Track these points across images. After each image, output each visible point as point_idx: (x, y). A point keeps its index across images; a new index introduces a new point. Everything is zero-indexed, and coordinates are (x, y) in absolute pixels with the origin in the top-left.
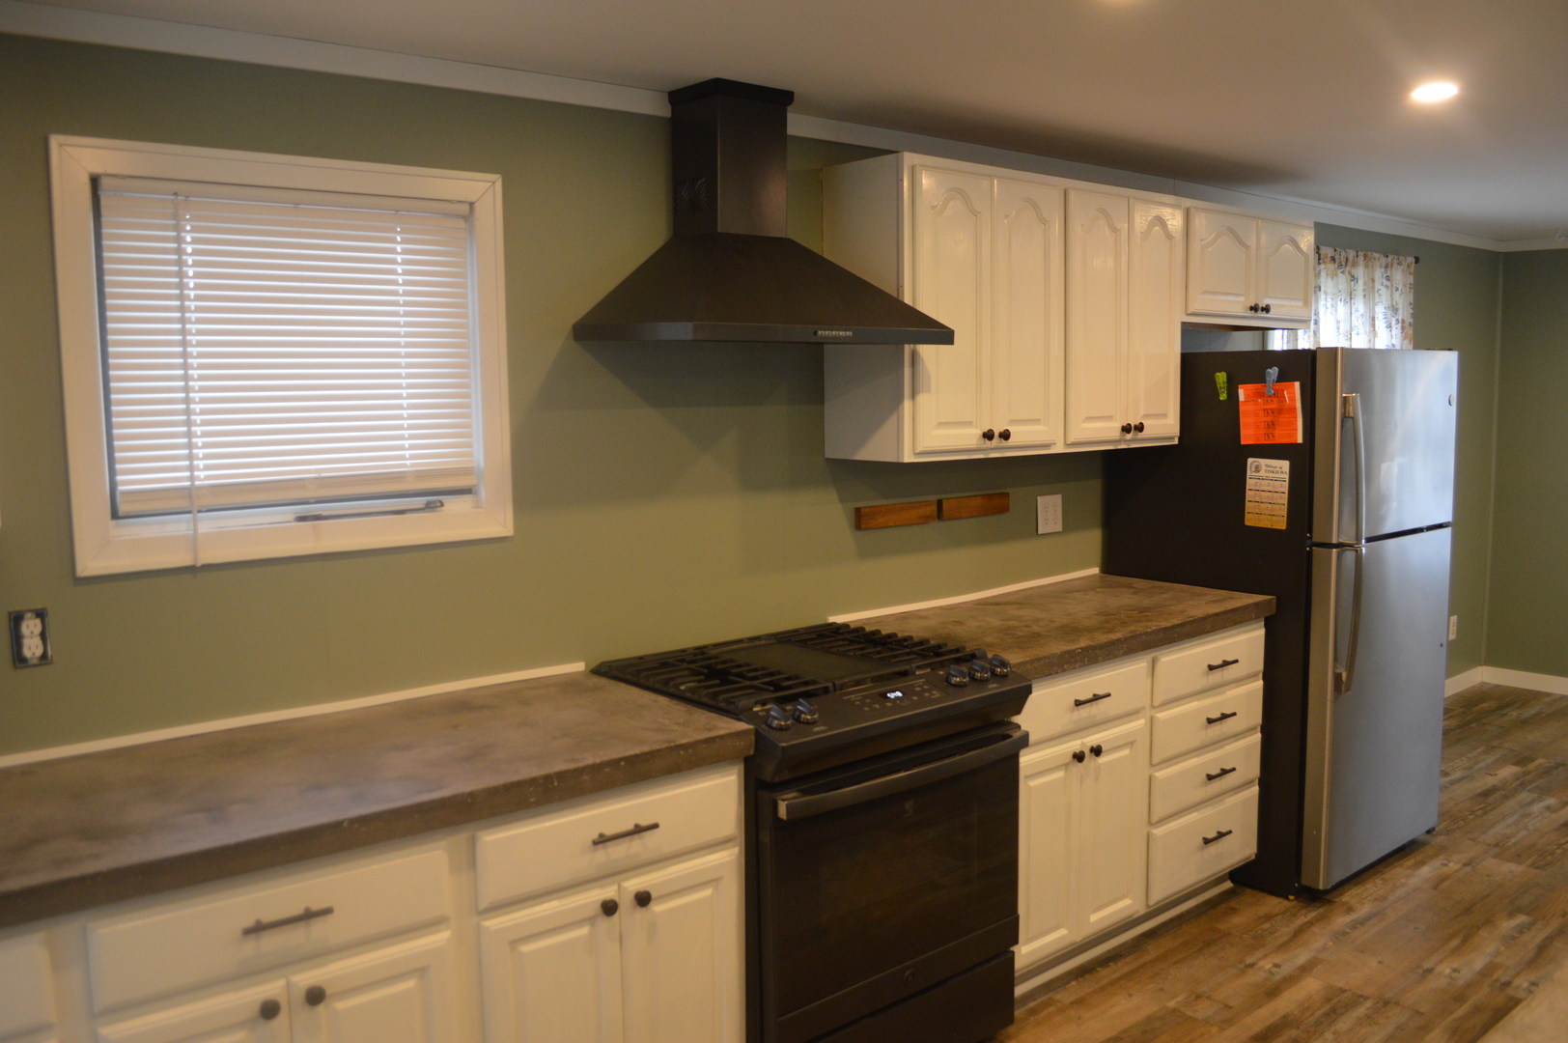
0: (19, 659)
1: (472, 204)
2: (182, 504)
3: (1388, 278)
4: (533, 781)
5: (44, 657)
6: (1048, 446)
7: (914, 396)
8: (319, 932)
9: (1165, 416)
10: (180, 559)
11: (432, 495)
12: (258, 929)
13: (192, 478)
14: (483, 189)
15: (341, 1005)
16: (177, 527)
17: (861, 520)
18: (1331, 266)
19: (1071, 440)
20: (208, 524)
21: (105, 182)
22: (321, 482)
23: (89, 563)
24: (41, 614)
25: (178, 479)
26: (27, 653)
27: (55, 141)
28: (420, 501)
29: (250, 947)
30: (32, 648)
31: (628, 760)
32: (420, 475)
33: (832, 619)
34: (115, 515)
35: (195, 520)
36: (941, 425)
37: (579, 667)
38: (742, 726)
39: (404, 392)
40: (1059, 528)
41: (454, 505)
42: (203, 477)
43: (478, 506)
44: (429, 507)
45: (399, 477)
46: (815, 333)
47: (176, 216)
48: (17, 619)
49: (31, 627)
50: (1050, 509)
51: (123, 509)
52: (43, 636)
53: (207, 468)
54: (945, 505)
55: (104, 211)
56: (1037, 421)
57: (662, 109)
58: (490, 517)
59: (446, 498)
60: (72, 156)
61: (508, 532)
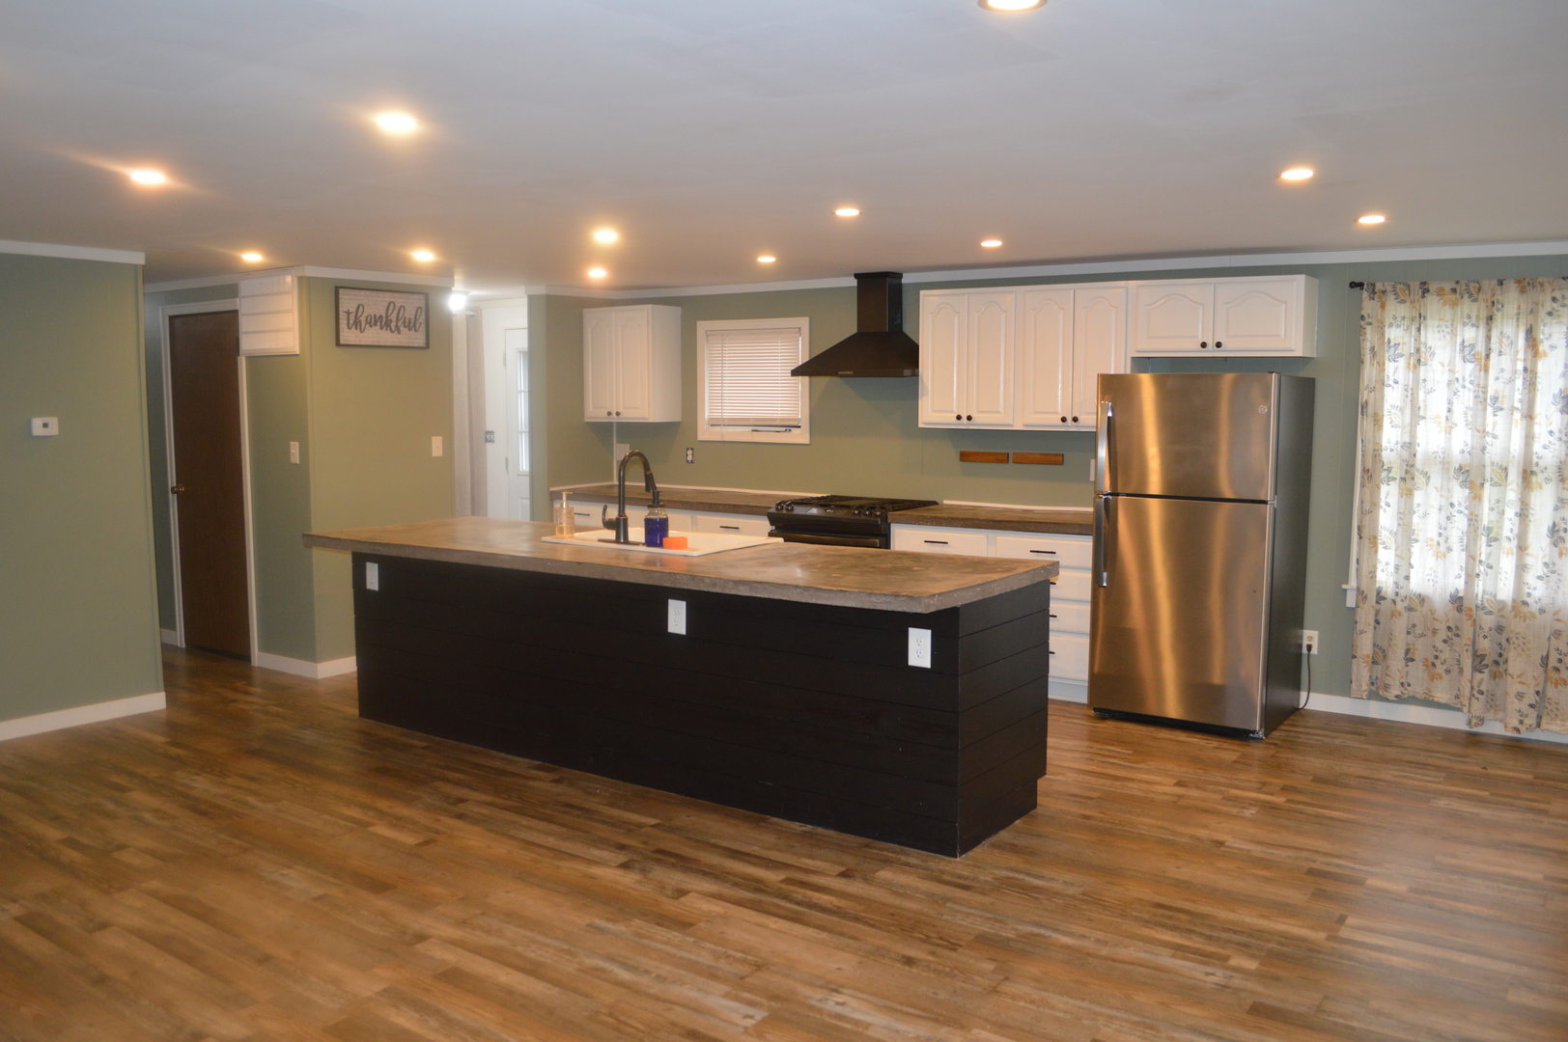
0: (687, 461)
1: (801, 326)
5: (692, 461)
7: (922, 397)
10: (720, 438)
11: (789, 427)
13: (723, 416)
14: (803, 322)
17: (963, 457)
21: (709, 332)
22: (754, 419)
24: (692, 449)
25: (720, 416)
28: (784, 429)
30: (690, 458)
32: (782, 420)
34: (710, 425)
39: (779, 392)
41: (794, 431)
42: (726, 416)
43: (801, 432)
44: (786, 431)
45: (775, 420)
47: (724, 340)
48: (687, 450)
49: (690, 452)
53: (728, 413)
55: (708, 340)
58: (801, 436)
59: (792, 429)
60: (702, 326)
61: (808, 442)
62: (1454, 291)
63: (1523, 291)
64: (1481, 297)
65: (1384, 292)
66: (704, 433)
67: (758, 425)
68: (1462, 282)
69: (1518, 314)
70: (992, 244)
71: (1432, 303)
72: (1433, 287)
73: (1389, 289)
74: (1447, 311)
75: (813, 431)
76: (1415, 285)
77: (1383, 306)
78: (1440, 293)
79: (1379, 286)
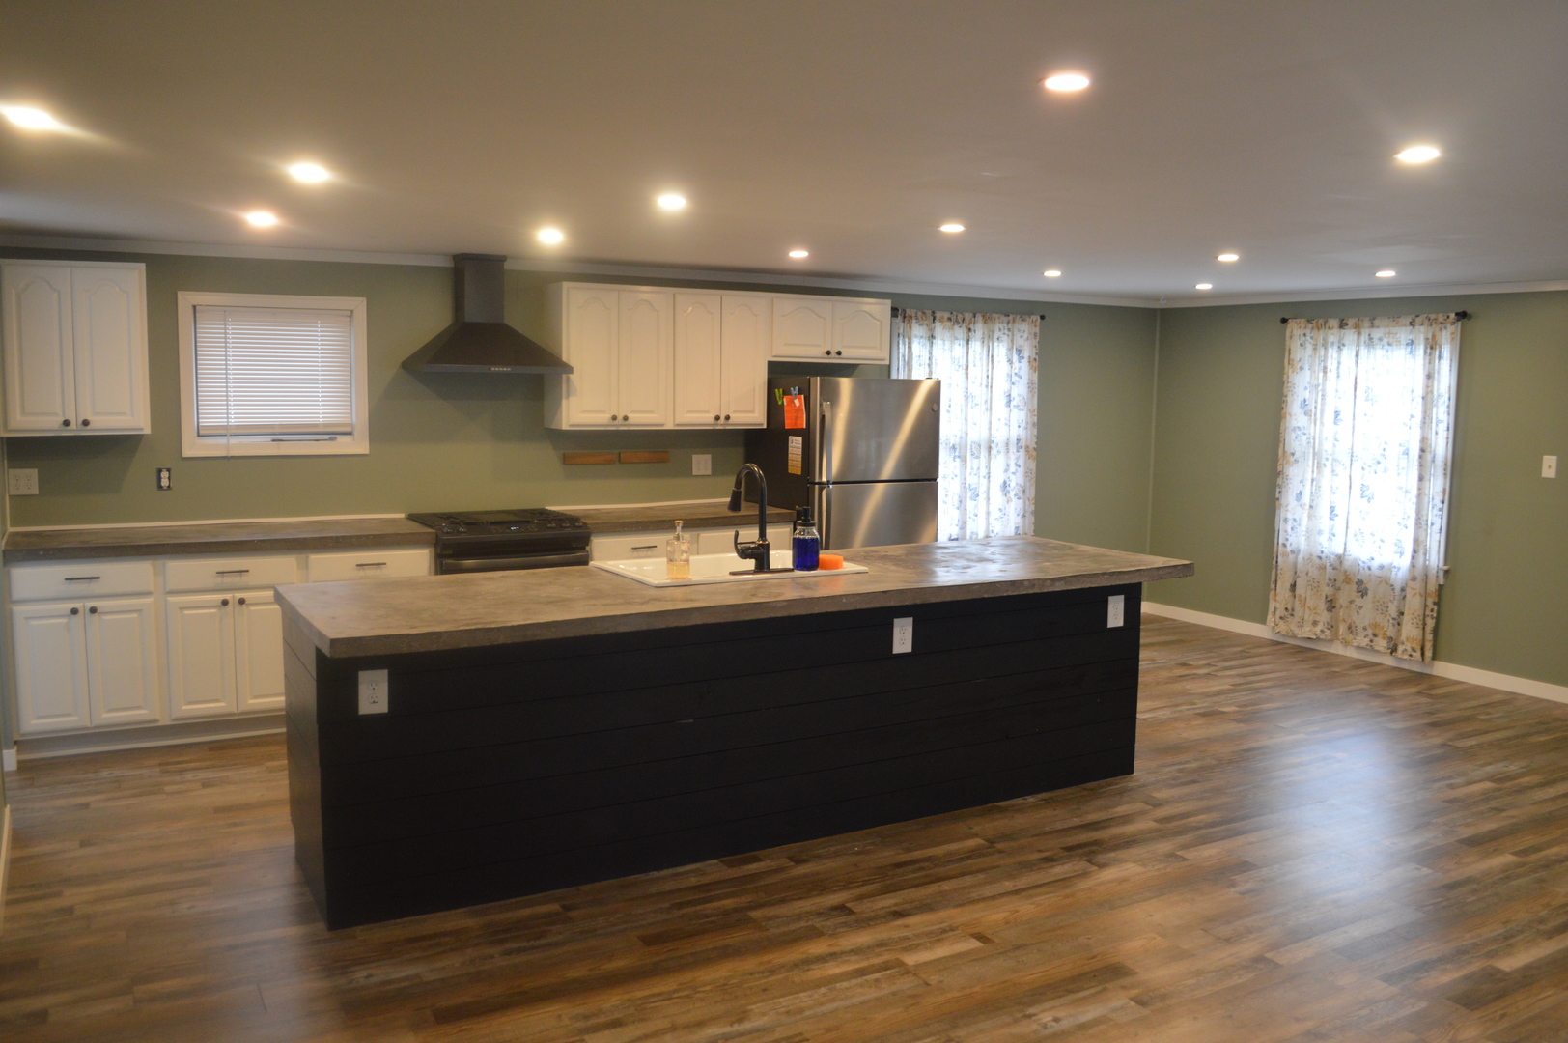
0: (160, 487)
1: (352, 311)
2: (224, 432)
3: (1009, 330)
4: (331, 538)
5: (169, 486)
6: (662, 425)
7: (568, 397)
8: (245, 580)
9: (752, 412)
10: (223, 453)
11: (332, 433)
12: (221, 573)
13: (228, 422)
14: (359, 305)
15: (252, 608)
16: (222, 440)
17: (566, 460)
18: (949, 324)
19: (677, 422)
20: (234, 440)
21: (197, 308)
22: (281, 426)
23: (187, 452)
24: (169, 470)
25: (222, 422)
26: (163, 484)
27: (179, 293)
28: (327, 437)
29: (219, 580)
30: (165, 482)
31: (373, 535)
32: (325, 425)
33: (546, 508)
34: (199, 435)
35: (228, 439)
36: (584, 412)
37: (402, 515)
38: (430, 530)
39: (320, 390)
40: (709, 472)
41: (341, 439)
42: (232, 422)
43: (354, 440)
44: (331, 439)
45: (316, 425)
46: (490, 369)
47: (225, 320)
48: (160, 471)
49: (165, 475)
50: (702, 463)
51: (201, 432)
52: (169, 478)
53: (235, 418)
54: (622, 455)
55: (197, 319)
56: (652, 412)
57: (450, 264)
58: (358, 445)
59: (337, 436)
60: (186, 299)
61: (367, 452)
62: (950, 319)
63: (985, 322)
64: (964, 325)
65: (911, 317)
66: (192, 448)
67: (280, 433)
68: (954, 313)
69: (983, 338)
70: (798, 254)
71: (938, 328)
72: (938, 315)
73: (914, 315)
74: (947, 334)
75: (374, 438)
76: (929, 312)
77: (910, 327)
78: (941, 320)
79: (908, 311)
